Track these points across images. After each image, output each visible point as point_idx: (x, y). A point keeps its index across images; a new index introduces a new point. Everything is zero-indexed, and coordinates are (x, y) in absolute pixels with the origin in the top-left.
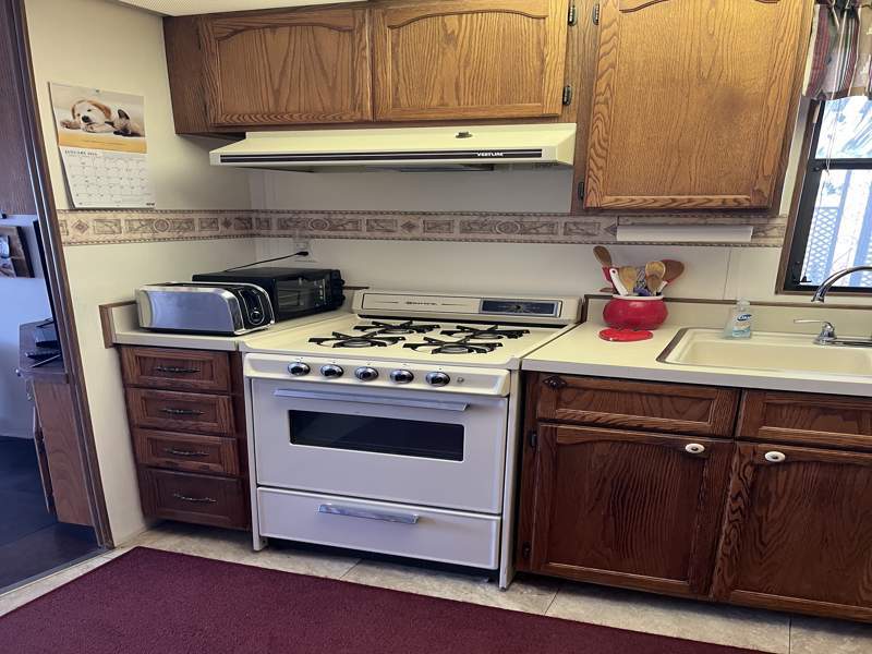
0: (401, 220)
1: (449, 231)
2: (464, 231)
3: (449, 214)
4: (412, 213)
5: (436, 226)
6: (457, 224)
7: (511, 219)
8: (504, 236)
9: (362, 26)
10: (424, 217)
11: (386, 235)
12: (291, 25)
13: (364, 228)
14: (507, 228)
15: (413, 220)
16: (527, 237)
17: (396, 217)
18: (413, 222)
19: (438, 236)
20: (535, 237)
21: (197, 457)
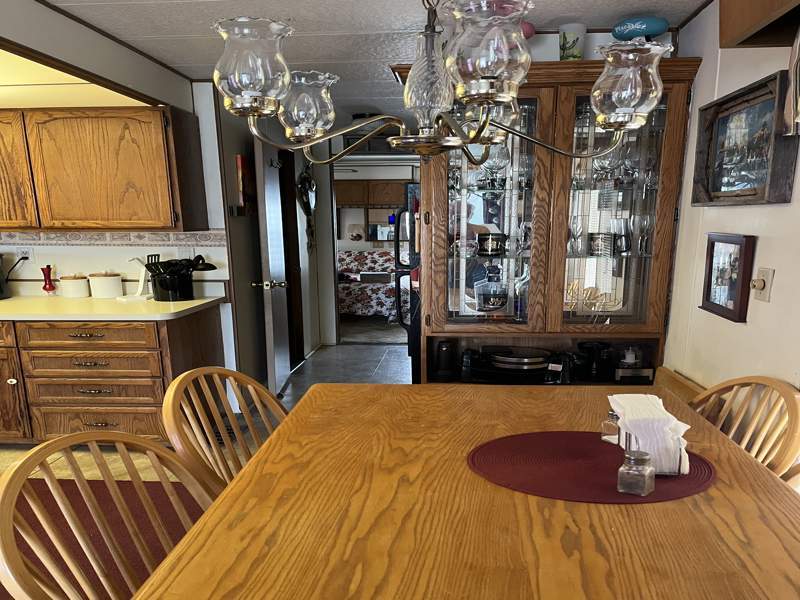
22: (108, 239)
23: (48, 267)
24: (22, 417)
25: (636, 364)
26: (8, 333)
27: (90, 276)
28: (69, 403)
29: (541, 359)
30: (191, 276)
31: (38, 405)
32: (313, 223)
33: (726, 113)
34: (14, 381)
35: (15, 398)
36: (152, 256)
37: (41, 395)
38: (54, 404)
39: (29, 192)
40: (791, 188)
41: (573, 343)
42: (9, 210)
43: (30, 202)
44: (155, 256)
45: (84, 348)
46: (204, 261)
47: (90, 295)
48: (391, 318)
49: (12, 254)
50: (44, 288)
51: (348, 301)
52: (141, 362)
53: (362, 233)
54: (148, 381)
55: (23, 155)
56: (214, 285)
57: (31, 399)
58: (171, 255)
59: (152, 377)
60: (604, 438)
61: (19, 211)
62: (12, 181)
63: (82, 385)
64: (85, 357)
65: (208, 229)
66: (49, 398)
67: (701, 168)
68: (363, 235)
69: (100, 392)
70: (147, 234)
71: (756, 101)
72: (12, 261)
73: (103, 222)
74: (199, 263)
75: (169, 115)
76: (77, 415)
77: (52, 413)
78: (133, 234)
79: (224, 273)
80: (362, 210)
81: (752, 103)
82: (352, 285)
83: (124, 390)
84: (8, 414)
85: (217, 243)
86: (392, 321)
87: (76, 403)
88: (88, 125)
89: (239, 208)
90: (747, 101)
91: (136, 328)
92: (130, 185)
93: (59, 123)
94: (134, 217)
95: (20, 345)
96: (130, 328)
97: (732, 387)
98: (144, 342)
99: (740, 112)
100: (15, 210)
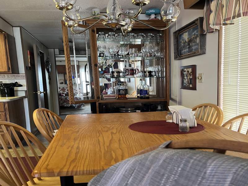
25: (161, 109)
29: (134, 109)
30: (14, 88)
32: (50, 75)
33: (181, 33)
40: (205, 50)
41: (142, 105)
44: (1, 82)
46: (18, 83)
48: (76, 107)
51: (61, 102)
53: (63, 81)
56: (21, 92)
60: (167, 121)
65: (19, 74)
67: (176, 49)
68: (64, 82)
71: (191, 28)
74: (16, 85)
75: (6, 35)
79: (25, 88)
80: (63, 74)
81: (190, 29)
82: (62, 97)
85: (22, 78)
86: (76, 108)
89: (29, 67)
90: (188, 28)
97: (196, 108)
99: (186, 32)
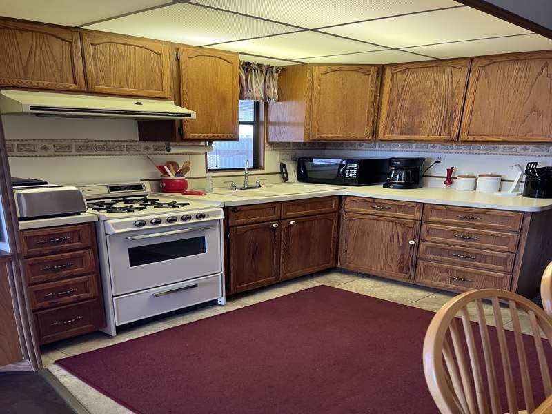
0: (40, 145)
1: (69, 150)
2: (78, 150)
3: (68, 141)
4: (46, 141)
5: (61, 148)
6: (73, 146)
7: (102, 144)
8: (98, 153)
9: (76, 41)
10: (53, 143)
11: (31, 154)
12: (33, 31)
13: (16, 150)
14: (99, 148)
15: (46, 144)
16: (110, 153)
17: (35, 143)
18: (47, 145)
19: (63, 153)
20: (114, 153)
21: (72, 293)
22: (500, 150)
23: (452, 168)
24: (412, 265)
26: (418, 210)
27: (480, 176)
28: (444, 262)
31: (423, 259)
34: (413, 242)
35: (410, 253)
36: (531, 163)
37: (426, 253)
38: (434, 260)
39: (458, 116)
42: (441, 129)
43: (456, 123)
44: (534, 163)
45: (466, 226)
47: (475, 189)
49: (431, 159)
50: (445, 183)
52: (503, 240)
54: (504, 255)
55: (463, 90)
57: (420, 255)
58: (546, 163)
59: (509, 252)
61: (447, 129)
62: (449, 108)
63: (455, 251)
64: (464, 232)
66: (432, 256)
69: (467, 257)
70: (531, 147)
72: (430, 163)
73: (504, 138)
76: (446, 270)
77: (430, 266)
78: (520, 147)
83: (484, 258)
84: (403, 262)
87: (448, 262)
88: (516, 66)
91: (506, 216)
92: (535, 109)
93: (495, 66)
94: (531, 134)
95: (424, 219)
96: (503, 215)
98: (509, 226)
100: (444, 130)
